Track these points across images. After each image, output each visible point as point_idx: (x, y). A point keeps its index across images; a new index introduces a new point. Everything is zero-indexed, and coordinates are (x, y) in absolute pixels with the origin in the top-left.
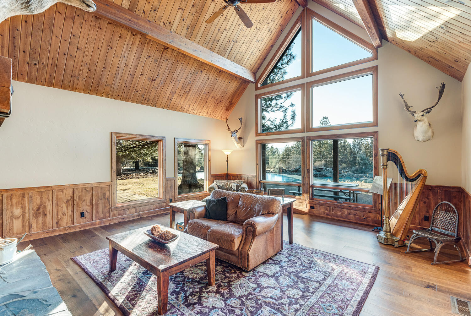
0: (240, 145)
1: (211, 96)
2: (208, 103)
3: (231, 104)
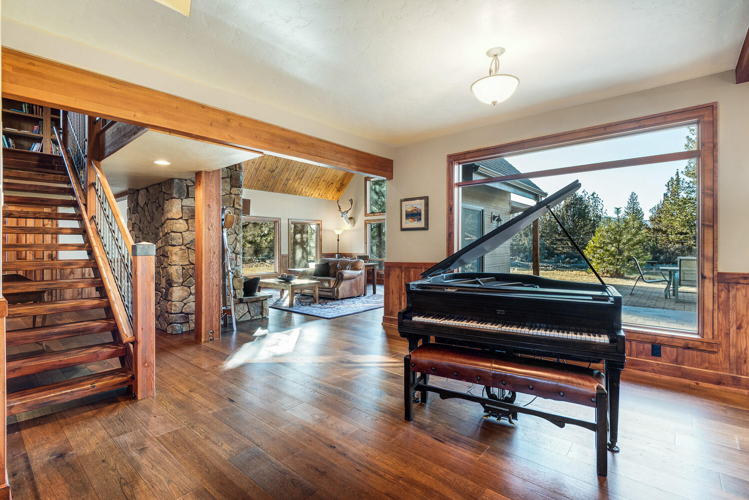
0: (350, 224)
1: (322, 180)
2: (319, 186)
3: (342, 185)
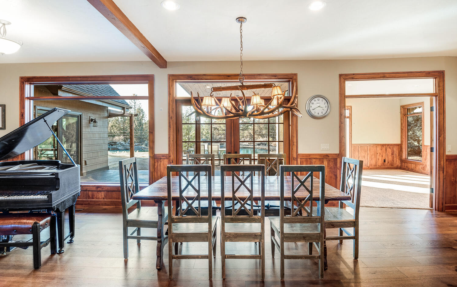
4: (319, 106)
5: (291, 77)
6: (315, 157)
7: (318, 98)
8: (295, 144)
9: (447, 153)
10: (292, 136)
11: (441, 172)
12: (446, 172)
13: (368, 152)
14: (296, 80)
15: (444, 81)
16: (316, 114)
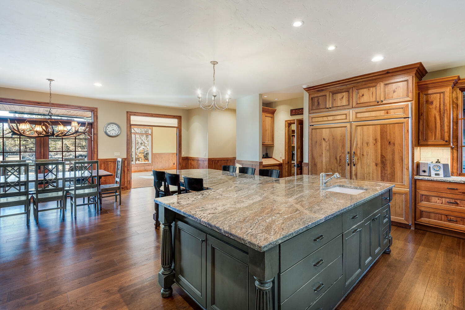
4: (113, 130)
5: (93, 109)
6: (110, 160)
7: (112, 124)
8: (96, 153)
9: (182, 156)
10: (94, 148)
11: (180, 165)
12: (182, 165)
13: (164, 159)
14: (97, 112)
15: (181, 121)
16: (111, 134)
